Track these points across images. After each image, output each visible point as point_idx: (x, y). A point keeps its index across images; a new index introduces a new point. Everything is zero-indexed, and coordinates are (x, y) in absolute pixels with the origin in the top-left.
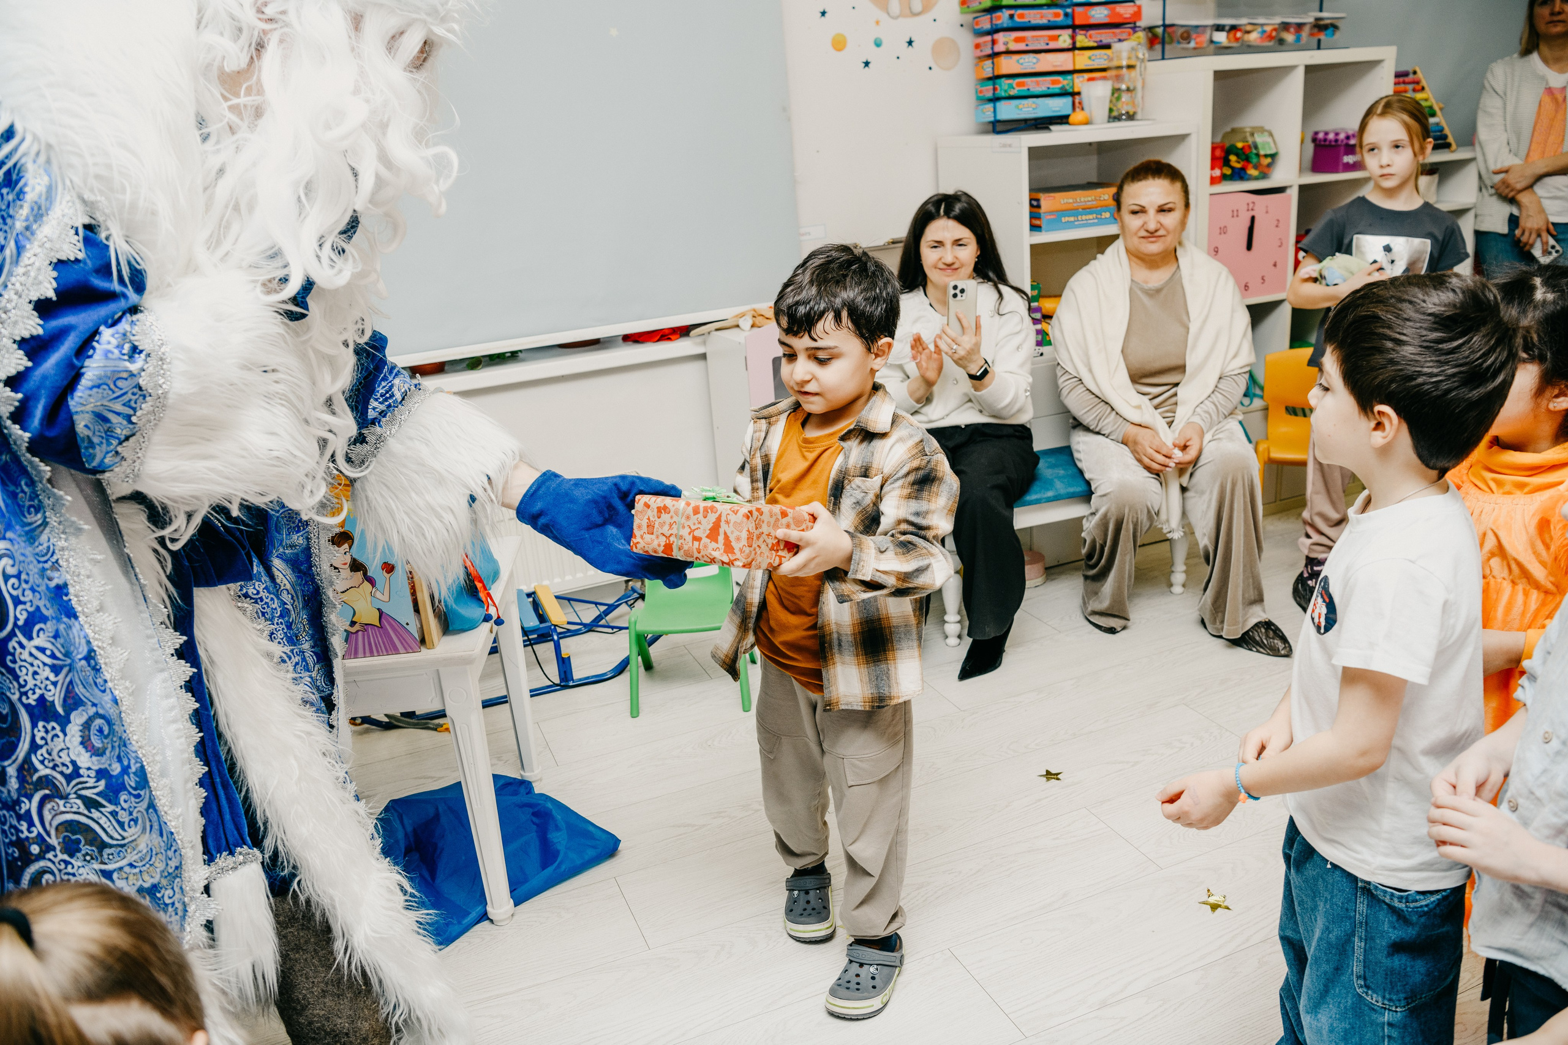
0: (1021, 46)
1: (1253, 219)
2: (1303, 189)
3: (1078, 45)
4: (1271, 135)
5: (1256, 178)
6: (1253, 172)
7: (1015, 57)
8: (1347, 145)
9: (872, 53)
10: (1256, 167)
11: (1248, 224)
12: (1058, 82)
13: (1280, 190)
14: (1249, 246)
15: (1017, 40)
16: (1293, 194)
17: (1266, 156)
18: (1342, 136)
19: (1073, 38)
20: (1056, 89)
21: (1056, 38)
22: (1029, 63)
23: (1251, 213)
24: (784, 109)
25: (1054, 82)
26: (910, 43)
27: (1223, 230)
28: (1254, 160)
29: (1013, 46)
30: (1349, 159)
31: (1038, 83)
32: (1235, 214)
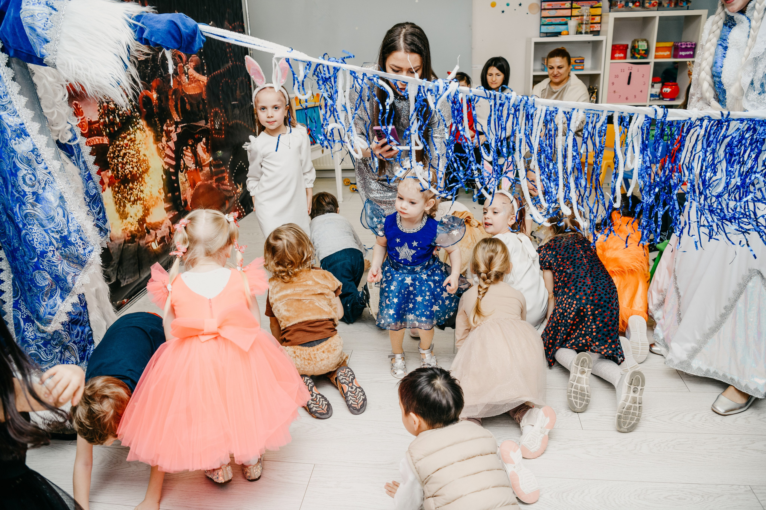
0: (550, 7)
1: (631, 73)
2: (656, 64)
3: (573, 7)
4: (647, 42)
5: (640, 58)
6: (637, 56)
7: (547, 11)
8: (681, 48)
9: (505, 8)
10: (639, 54)
11: (628, 75)
12: (564, 20)
13: (648, 63)
14: (629, 83)
15: (548, 5)
16: (652, 65)
17: (643, 50)
18: (679, 44)
19: (572, 4)
20: (563, 22)
21: (564, 4)
22: (553, 13)
23: (630, 71)
24: (470, 26)
25: (562, 20)
26: (520, 5)
27: (617, 76)
28: (637, 51)
29: (546, 7)
30: (683, 53)
31: (556, 20)
32: (623, 71)
